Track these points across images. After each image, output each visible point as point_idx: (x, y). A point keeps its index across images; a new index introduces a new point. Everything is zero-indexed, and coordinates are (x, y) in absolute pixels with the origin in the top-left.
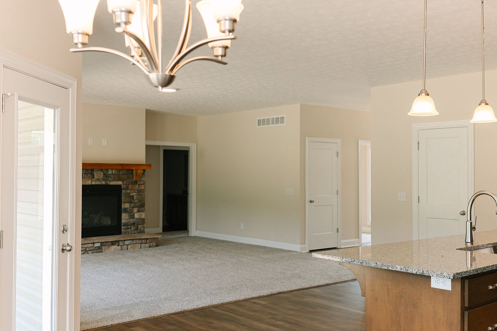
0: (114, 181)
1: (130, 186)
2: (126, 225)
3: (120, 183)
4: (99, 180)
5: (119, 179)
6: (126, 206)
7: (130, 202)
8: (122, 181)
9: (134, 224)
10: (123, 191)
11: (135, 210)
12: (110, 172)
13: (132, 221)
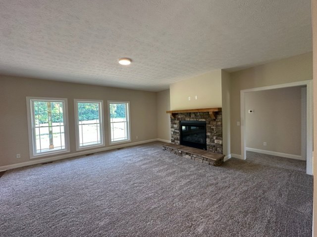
0: (201, 119)
1: (211, 122)
2: (209, 145)
3: (204, 120)
4: (193, 118)
5: (204, 118)
6: (208, 134)
7: (211, 132)
8: (206, 119)
9: (214, 146)
10: (207, 125)
11: (215, 138)
12: (198, 114)
13: (212, 144)
